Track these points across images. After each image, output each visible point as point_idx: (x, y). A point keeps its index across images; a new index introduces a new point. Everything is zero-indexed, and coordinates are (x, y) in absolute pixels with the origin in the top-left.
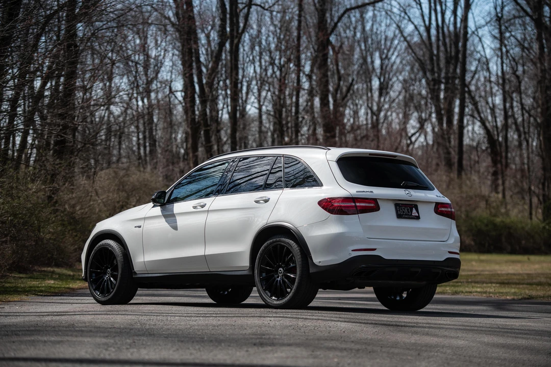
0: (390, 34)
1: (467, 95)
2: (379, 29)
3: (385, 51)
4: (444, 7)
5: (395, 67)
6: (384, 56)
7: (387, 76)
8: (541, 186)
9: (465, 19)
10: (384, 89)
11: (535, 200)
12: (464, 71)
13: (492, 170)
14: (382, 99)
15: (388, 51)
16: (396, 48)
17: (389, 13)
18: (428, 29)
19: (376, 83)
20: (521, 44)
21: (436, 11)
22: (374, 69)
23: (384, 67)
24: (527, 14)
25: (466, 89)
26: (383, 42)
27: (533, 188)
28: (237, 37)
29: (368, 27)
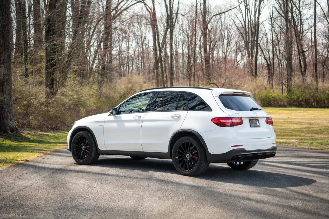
0: (231, 23)
1: (259, 47)
2: (227, 22)
3: (229, 30)
4: (251, 14)
5: (232, 36)
6: (229, 32)
7: (230, 39)
8: (286, 82)
9: (258, 18)
10: (228, 44)
11: (284, 87)
12: (258, 38)
13: (268, 76)
14: (228, 48)
15: (230, 30)
16: (233, 29)
17: (230, 16)
18: (245, 22)
19: (225, 42)
20: (280, 27)
21: (248, 15)
22: (225, 36)
23: (229, 36)
24: (282, 16)
25: (259, 45)
26: (228, 27)
27: (283, 82)
28: (172, 26)
29: (223, 21)
